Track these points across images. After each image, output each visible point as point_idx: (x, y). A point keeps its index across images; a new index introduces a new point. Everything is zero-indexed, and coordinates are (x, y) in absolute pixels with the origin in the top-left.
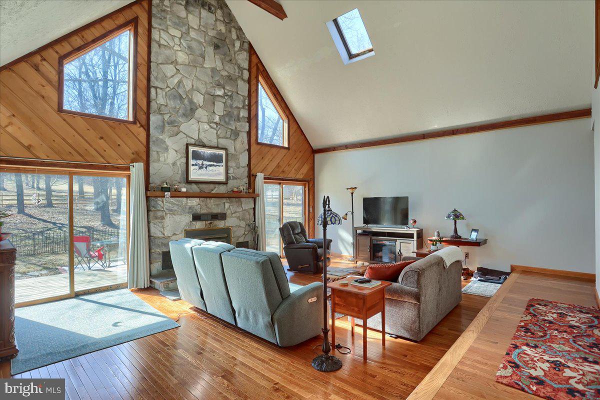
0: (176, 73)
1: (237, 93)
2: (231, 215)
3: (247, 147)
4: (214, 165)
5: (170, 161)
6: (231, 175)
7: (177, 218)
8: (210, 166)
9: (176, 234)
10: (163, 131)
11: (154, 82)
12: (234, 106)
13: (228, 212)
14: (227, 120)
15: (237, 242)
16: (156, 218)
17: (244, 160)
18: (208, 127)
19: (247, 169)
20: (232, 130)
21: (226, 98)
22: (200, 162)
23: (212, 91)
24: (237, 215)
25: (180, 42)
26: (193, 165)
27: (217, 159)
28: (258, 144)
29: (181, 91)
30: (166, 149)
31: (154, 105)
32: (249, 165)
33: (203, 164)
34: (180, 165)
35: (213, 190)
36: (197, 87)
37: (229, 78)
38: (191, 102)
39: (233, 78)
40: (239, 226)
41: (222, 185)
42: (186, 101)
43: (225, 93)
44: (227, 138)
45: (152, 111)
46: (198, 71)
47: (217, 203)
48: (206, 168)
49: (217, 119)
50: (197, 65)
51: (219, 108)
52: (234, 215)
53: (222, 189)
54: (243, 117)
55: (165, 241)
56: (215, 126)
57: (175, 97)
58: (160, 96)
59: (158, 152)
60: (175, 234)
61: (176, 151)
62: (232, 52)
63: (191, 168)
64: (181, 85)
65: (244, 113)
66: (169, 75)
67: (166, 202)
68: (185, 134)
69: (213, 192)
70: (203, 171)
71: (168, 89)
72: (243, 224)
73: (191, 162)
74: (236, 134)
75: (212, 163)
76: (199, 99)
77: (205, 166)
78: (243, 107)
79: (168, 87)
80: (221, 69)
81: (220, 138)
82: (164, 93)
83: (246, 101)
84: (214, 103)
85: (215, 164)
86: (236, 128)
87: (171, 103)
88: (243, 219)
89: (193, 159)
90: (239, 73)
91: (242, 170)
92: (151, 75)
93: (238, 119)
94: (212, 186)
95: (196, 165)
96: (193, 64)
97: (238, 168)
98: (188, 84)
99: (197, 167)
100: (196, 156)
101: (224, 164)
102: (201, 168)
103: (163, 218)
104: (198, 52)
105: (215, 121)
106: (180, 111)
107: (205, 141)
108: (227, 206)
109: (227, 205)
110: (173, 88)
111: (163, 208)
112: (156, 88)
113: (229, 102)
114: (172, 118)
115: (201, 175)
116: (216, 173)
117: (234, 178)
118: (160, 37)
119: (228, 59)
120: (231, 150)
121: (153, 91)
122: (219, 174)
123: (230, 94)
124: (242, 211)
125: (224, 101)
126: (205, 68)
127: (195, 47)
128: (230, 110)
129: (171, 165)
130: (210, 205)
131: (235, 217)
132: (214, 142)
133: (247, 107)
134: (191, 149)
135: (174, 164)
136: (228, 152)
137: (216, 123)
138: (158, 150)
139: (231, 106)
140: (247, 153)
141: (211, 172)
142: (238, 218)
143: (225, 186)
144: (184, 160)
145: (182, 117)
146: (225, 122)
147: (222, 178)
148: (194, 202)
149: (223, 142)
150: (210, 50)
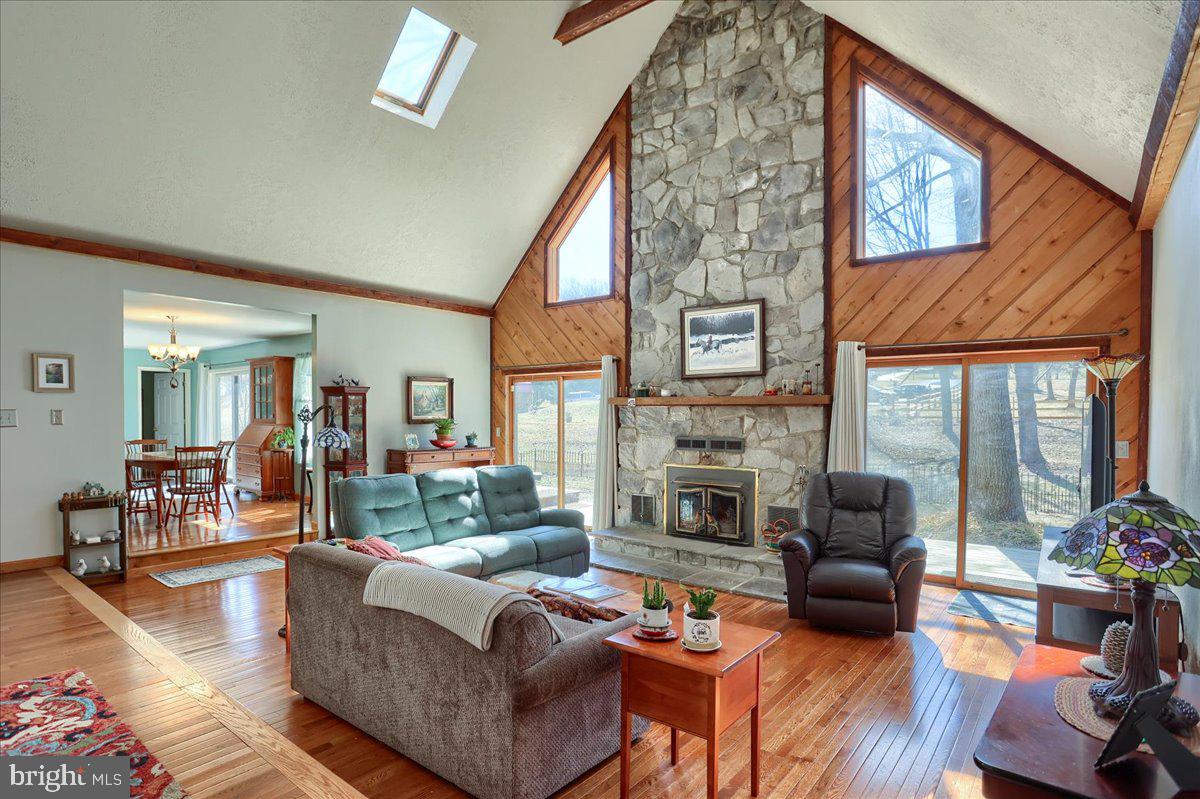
0: (668, 190)
1: (795, 163)
2: (756, 445)
3: (820, 282)
4: (733, 340)
5: (658, 345)
6: (776, 356)
7: (655, 441)
8: (726, 342)
9: (653, 469)
10: (648, 298)
11: (637, 223)
12: (784, 196)
13: (751, 437)
14: (766, 235)
15: (771, 505)
16: (625, 440)
17: (812, 313)
18: (725, 264)
19: (821, 335)
20: (778, 253)
21: (764, 187)
22: (705, 338)
23: (730, 189)
24: (774, 444)
25: (673, 131)
26: (692, 346)
27: (740, 326)
28: (855, 263)
29: (674, 218)
30: (653, 326)
31: (636, 259)
32: (827, 324)
33: (711, 342)
34: (673, 348)
35: (733, 391)
36: (703, 195)
37: (773, 139)
38: (692, 228)
39: (782, 132)
40: (778, 471)
41: (753, 379)
42: (683, 233)
43: (760, 177)
44: (767, 275)
45: (634, 269)
46: (703, 163)
47: (726, 417)
48: (717, 348)
49: (743, 241)
50: (701, 154)
51: (749, 217)
52: (764, 444)
53: (752, 388)
54: (811, 212)
55: (638, 477)
56: (737, 258)
57: (665, 232)
58: (643, 241)
59: (641, 334)
60: (649, 468)
61: (668, 326)
62: (777, 77)
63: (690, 352)
64: (675, 207)
65: (814, 202)
66: (655, 200)
67: (641, 415)
68: (681, 292)
69: (734, 394)
70: (712, 354)
71: (656, 223)
72: (788, 466)
73: (690, 340)
74: (789, 260)
75: (730, 336)
76: (705, 216)
77: (714, 344)
78: (810, 189)
79: (655, 219)
80: (750, 131)
81: (749, 279)
82: (650, 233)
83: (818, 168)
84: (736, 212)
85: (736, 336)
86: (790, 244)
87: (660, 246)
88: (789, 456)
89: (692, 334)
90: (796, 112)
91: (805, 340)
92: (633, 214)
93: (798, 222)
94: (731, 383)
95: (698, 345)
96: (694, 158)
97: (797, 336)
98: (686, 199)
99: (701, 349)
100: (699, 328)
101: (756, 333)
102: (707, 349)
103: (634, 440)
104: (702, 128)
105: (737, 247)
106: (674, 254)
107: (719, 295)
108: (748, 425)
109: (748, 422)
110: (664, 218)
111: (634, 423)
112: (638, 231)
113: (773, 191)
114: (662, 271)
115: (708, 362)
116: (743, 354)
117: (784, 362)
118: (643, 144)
119: (767, 98)
120: (777, 299)
121: (634, 237)
122: (745, 357)
123: (772, 174)
124: (787, 436)
125: (759, 195)
126: (718, 150)
127: (697, 123)
128: (774, 209)
129: (659, 352)
130: (710, 421)
131: (768, 449)
132: (737, 292)
133: (819, 184)
134: (689, 316)
135: (665, 348)
136: (770, 305)
137: (742, 252)
138: (642, 330)
139: (777, 202)
140: (820, 296)
141: (727, 355)
142: (776, 451)
143: (759, 381)
144: (678, 340)
145: (676, 262)
146: (762, 241)
147: (753, 364)
148: (681, 415)
149: (756, 287)
150: (727, 108)
